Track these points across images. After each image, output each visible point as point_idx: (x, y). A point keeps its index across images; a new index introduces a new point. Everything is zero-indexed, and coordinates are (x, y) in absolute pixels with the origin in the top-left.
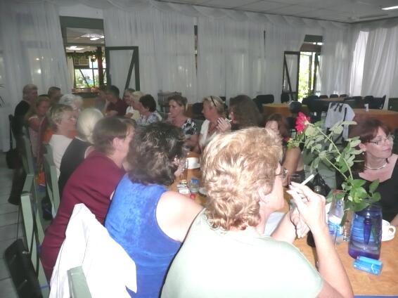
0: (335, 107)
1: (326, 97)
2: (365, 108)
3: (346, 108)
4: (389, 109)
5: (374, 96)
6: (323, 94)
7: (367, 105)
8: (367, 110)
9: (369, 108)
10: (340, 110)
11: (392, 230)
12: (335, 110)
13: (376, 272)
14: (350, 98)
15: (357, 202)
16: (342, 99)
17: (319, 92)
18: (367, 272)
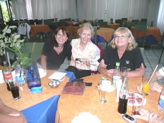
0: (21, 25)
1: (17, 21)
2: (35, 24)
3: (26, 25)
4: (44, 24)
5: (38, 19)
6: (16, 20)
7: (35, 23)
8: (36, 25)
9: (36, 24)
10: (24, 26)
11: (45, 72)
12: (22, 26)
13: (40, 92)
14: (28, 21)
15: (25, 64)
16: (25, 21)
17: (14, 18)
18: (36, 93)
